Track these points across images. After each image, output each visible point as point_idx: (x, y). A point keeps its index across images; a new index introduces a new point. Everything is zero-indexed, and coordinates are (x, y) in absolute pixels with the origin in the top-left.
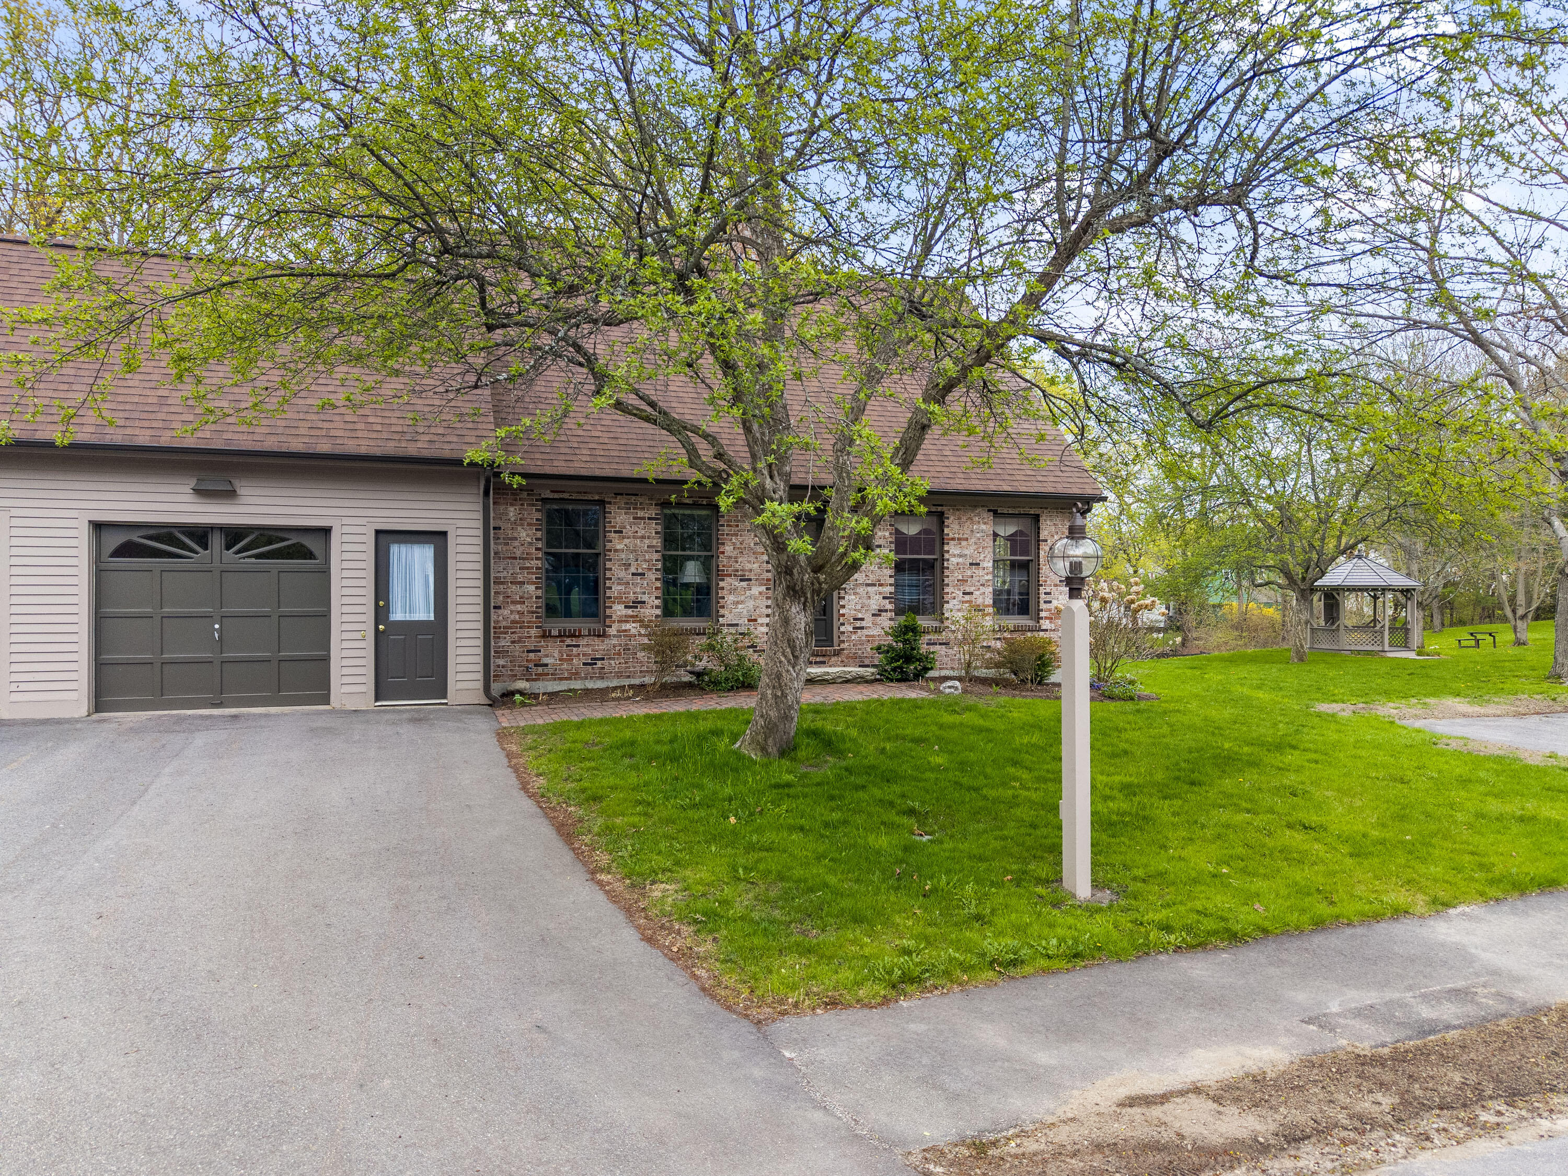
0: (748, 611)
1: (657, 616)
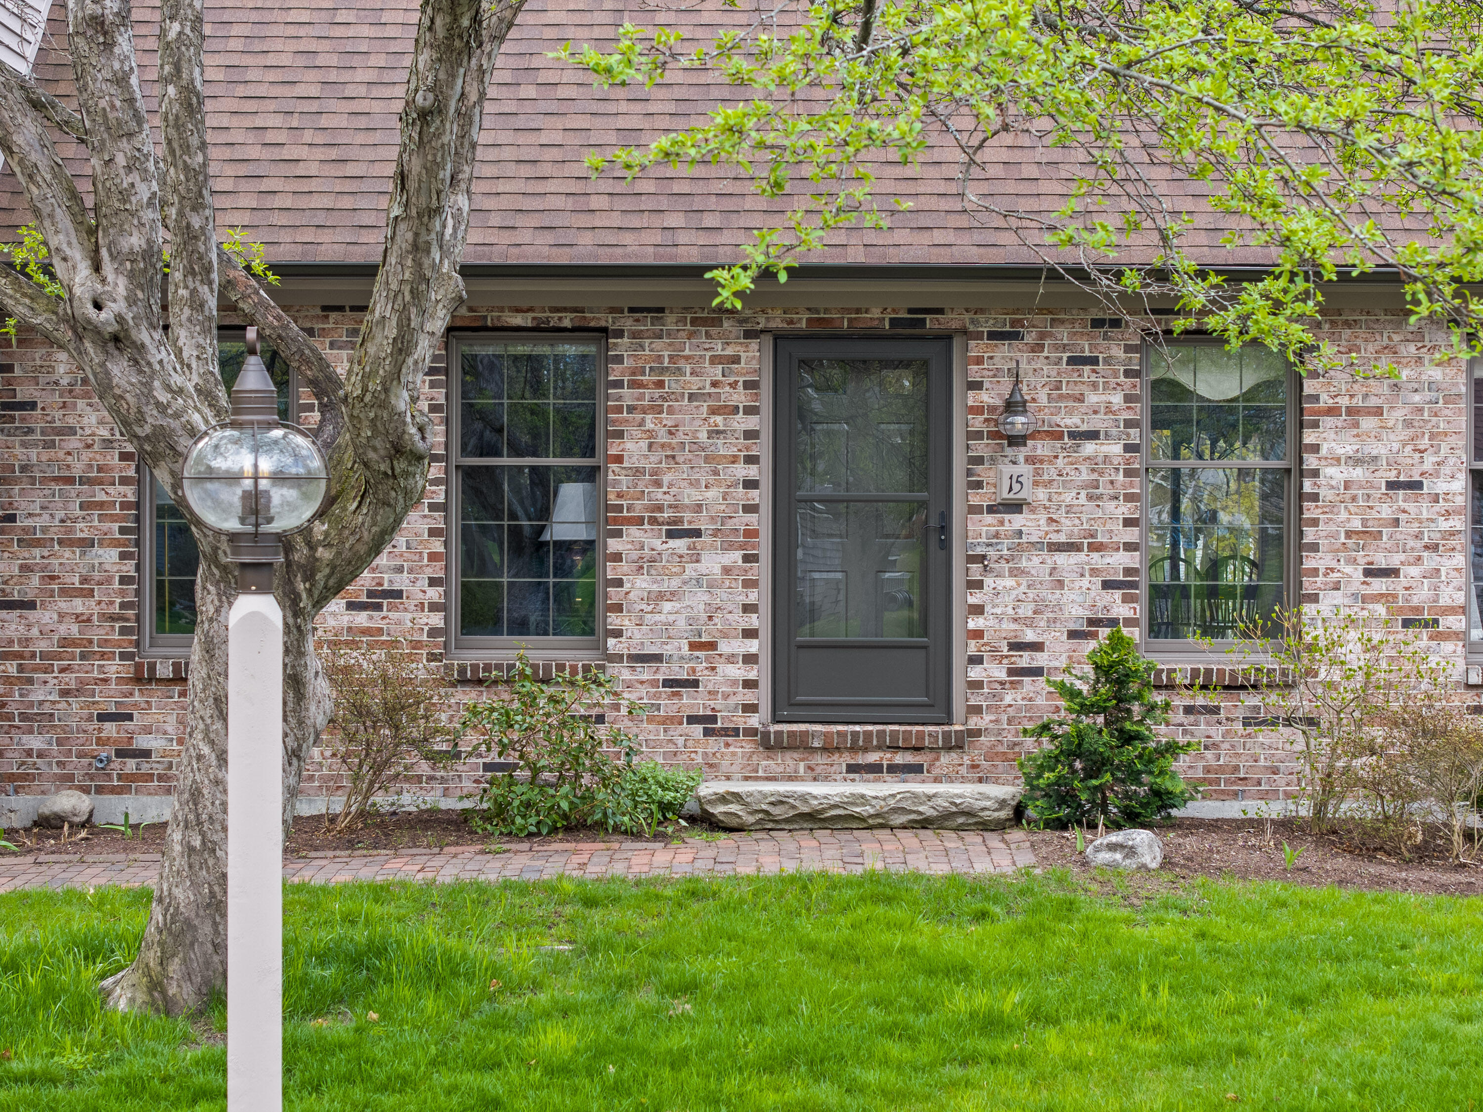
0: (690, 621)
1: (433, 632)
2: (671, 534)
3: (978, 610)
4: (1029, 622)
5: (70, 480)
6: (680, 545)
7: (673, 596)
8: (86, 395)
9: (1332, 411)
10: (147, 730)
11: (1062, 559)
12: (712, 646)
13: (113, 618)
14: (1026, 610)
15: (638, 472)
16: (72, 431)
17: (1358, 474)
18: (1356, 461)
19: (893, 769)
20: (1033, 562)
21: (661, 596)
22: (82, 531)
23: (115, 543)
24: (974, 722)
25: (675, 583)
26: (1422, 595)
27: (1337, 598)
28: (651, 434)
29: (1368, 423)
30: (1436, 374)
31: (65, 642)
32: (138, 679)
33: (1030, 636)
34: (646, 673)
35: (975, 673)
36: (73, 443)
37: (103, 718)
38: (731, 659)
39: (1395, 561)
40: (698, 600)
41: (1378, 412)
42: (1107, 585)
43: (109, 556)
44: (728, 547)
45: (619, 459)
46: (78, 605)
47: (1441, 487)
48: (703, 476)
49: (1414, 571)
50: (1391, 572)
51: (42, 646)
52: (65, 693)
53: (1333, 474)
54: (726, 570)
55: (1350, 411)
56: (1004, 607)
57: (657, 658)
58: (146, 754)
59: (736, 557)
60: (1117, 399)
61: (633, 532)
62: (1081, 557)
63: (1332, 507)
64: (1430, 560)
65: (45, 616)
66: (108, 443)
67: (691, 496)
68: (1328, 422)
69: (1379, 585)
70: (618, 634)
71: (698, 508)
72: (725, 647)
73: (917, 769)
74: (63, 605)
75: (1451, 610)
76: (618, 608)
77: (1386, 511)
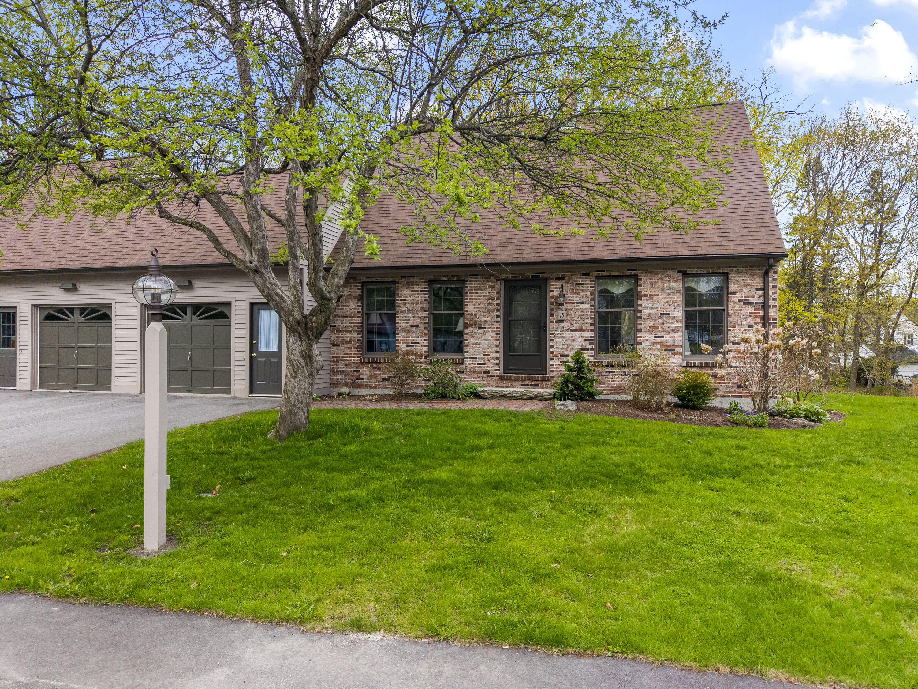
0: (483, 349)
1: (425, 352)
2: (479, 329)
3: (553, 347)
4: (566, 350)
5: (347, 317)
6: (481, 331)
7: (479, 343)
8: (351, 298)
9: (646, 295)
10: (363, 374)
11: (574, 334)
12: (489, 355)
13: (356, 348)
14: (565, 347)
15: (472, 314)
16: (347, 306)
17: (652, 311)
18: (652, 308)
19: (532, 385)
20: (567, 335)
21: (477, 343)
22: (349, 328)
23: (357, 331)
24: (552, 374)
25: (480, 340)
26: (670, 343)
27: (647, 343)
28: (474, 305)
29: (655, 298)
30: (674, 285)
31: (346, 354)
32: (361, 362)
33: (566, 353)
34: (473, 361)
35: (552, 362)
36: (348, 309)
37: (354, 371)
38: (493, 358)
39: (663, 334)
40: (485, 344)
41: (658, 295)
42: (585, 340)
43: (355, 334)
44: (493, 331)
45: (467, 311)
46: (349, 345)
47: (675, 314)
48: (487, 315)
49: (668, 336)
50: (662, 337)
51: (341, 355)
52: (346, 365)
53: (646, 312)
54: (492, 337)
55: (650, 295)
56: (559, 346)
57: (476, 358)
58: (363, 379)
59: (494, 334)
60: (588, 294)
61: (470, 328)
62: (579, 333)
63: (645, 320)
64: (672, 334)
65: (342, 348)
66: (355, 309)
67: (484, 319)
68: (644, 298)
69: (658, 340)
70: (467, 352)
71: (485, 322)
72: (491, 355)
73: (538, 385)
74: (345, 345)
75: (678, 347)
76: (467, 346)
77: (660, 321)
